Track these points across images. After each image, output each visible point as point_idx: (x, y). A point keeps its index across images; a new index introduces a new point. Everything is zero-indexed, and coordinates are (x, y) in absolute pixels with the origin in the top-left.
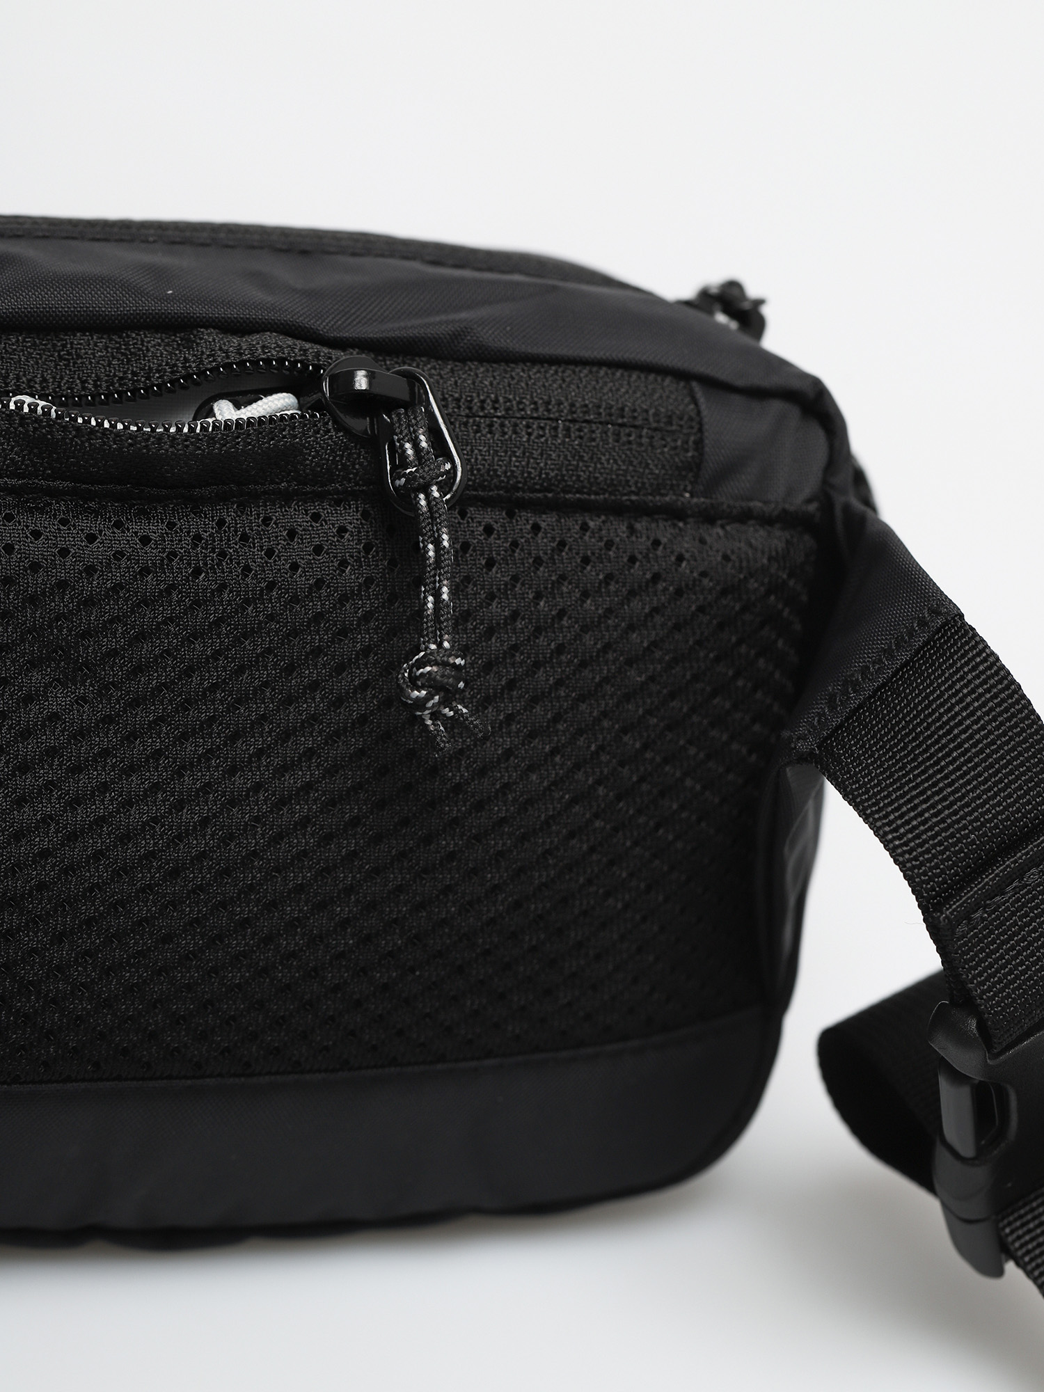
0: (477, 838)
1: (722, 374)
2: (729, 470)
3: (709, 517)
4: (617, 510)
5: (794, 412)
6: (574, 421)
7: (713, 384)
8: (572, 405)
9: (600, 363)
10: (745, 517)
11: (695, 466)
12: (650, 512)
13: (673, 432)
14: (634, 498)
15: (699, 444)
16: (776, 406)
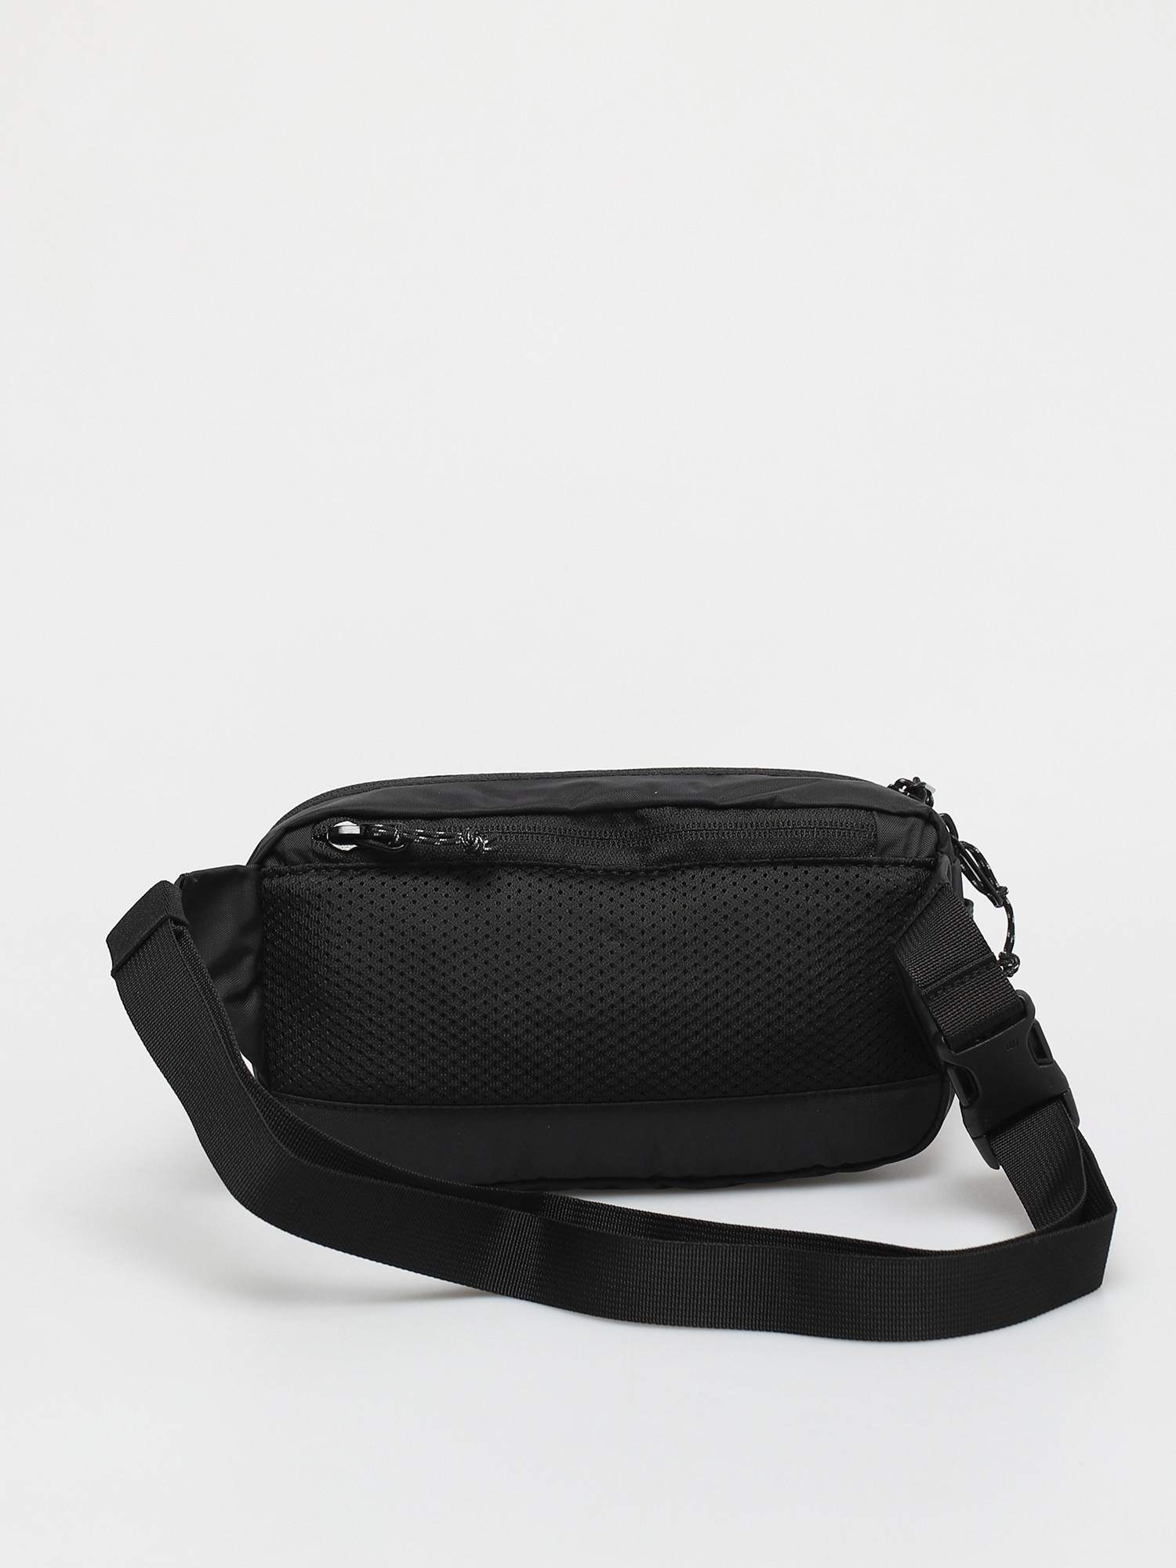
0: (790, 996)
1: (886, 808)
2: (890, 845)
3: (882, 865)
4: (841, 863)
5: (920, 822)
6: (821, 828)
7: (881, 812)
8: (820, 822)
9: (832, 806)
10: (897, 864)
11: (874, 845)
12: (856, 863)
13: (865, 831)
14: (847, 858)
15: (875, 836)
16: (912, 820)
